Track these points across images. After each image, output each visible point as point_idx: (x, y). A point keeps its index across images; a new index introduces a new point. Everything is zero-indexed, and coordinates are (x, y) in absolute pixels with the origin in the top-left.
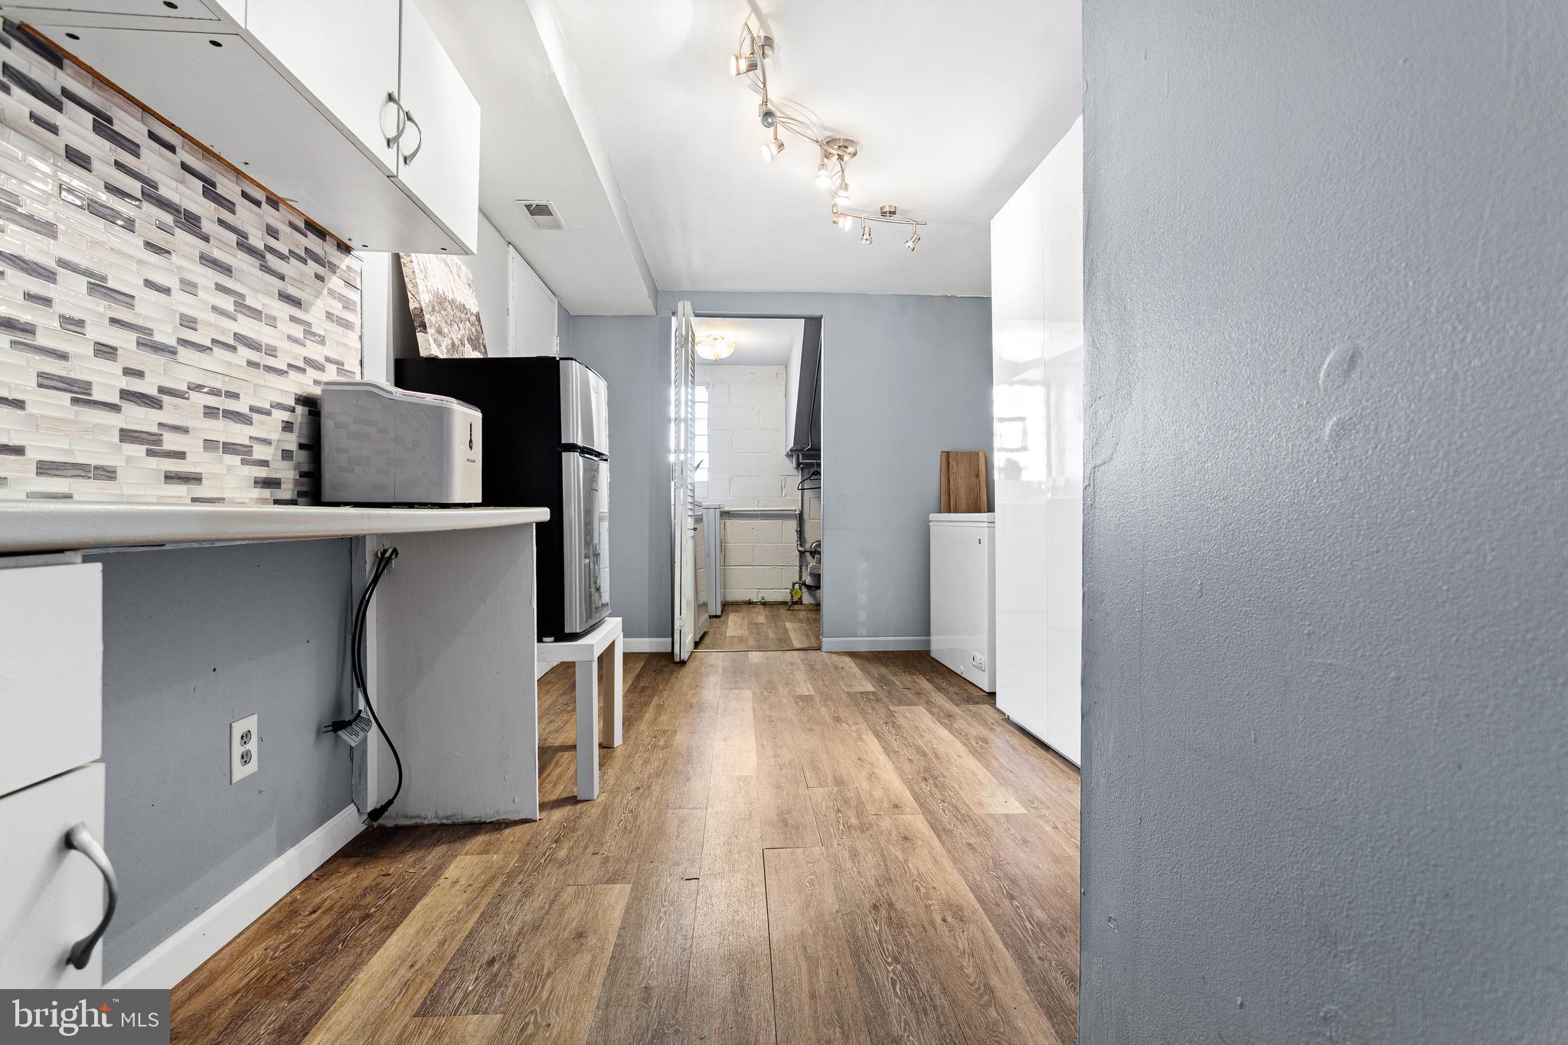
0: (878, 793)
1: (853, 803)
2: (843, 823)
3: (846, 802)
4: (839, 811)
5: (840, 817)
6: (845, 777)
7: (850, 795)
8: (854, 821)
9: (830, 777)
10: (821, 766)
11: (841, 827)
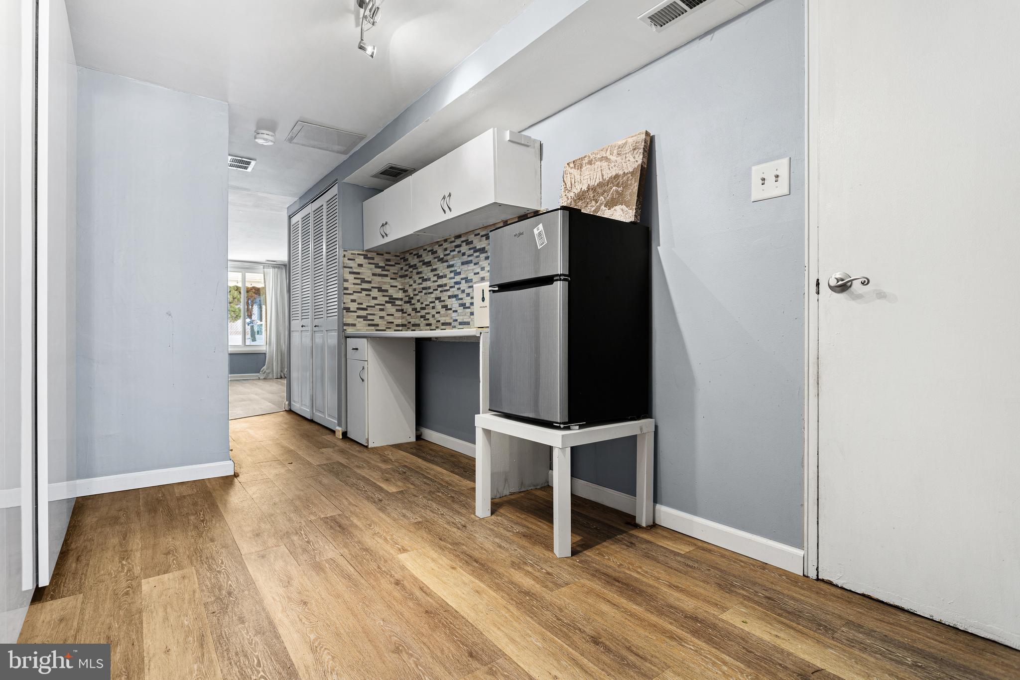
0: (279, 565)
1: (299, 550)
2: (302, 535)
3: (305, 550)
4: (308, 542)
5: (306, 538)
6: (314, 574)
7: (304, 557)
8: (295, 538)
9: (328, 570)
10: (344, 580)
11: (302, 532)
